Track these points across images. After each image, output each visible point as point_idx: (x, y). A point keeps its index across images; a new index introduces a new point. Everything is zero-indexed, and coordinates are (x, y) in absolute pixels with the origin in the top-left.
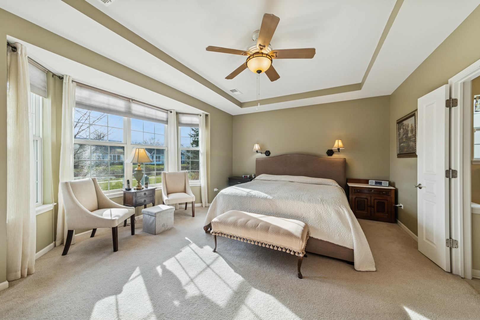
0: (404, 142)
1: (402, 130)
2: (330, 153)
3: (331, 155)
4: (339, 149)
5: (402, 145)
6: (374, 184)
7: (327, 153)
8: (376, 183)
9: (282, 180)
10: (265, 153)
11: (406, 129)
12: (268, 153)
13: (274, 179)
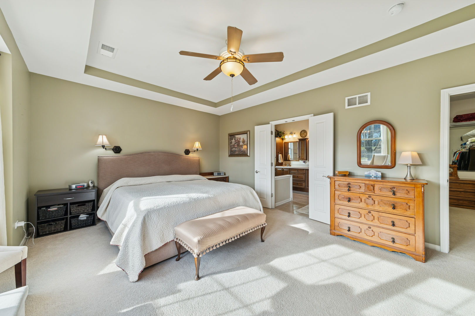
0: (236, 148)
1: (234, 140)
2: (187, 152)
3: (188, 154)
4: (197, 150)
5: (234, 150)
6: (217, 175)
7: (185, 152)
8: (218, 174)
9: (158, 182)
10: (113, 149)
11: (237, 140)
12: (117, 150)
13: (148, 182)
